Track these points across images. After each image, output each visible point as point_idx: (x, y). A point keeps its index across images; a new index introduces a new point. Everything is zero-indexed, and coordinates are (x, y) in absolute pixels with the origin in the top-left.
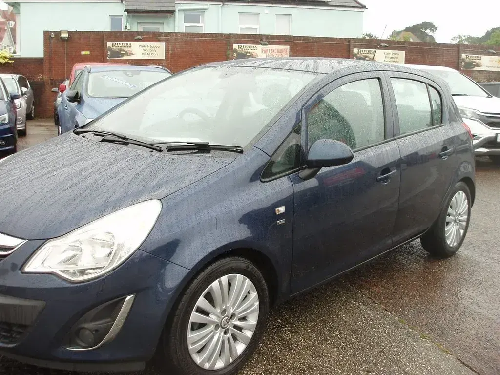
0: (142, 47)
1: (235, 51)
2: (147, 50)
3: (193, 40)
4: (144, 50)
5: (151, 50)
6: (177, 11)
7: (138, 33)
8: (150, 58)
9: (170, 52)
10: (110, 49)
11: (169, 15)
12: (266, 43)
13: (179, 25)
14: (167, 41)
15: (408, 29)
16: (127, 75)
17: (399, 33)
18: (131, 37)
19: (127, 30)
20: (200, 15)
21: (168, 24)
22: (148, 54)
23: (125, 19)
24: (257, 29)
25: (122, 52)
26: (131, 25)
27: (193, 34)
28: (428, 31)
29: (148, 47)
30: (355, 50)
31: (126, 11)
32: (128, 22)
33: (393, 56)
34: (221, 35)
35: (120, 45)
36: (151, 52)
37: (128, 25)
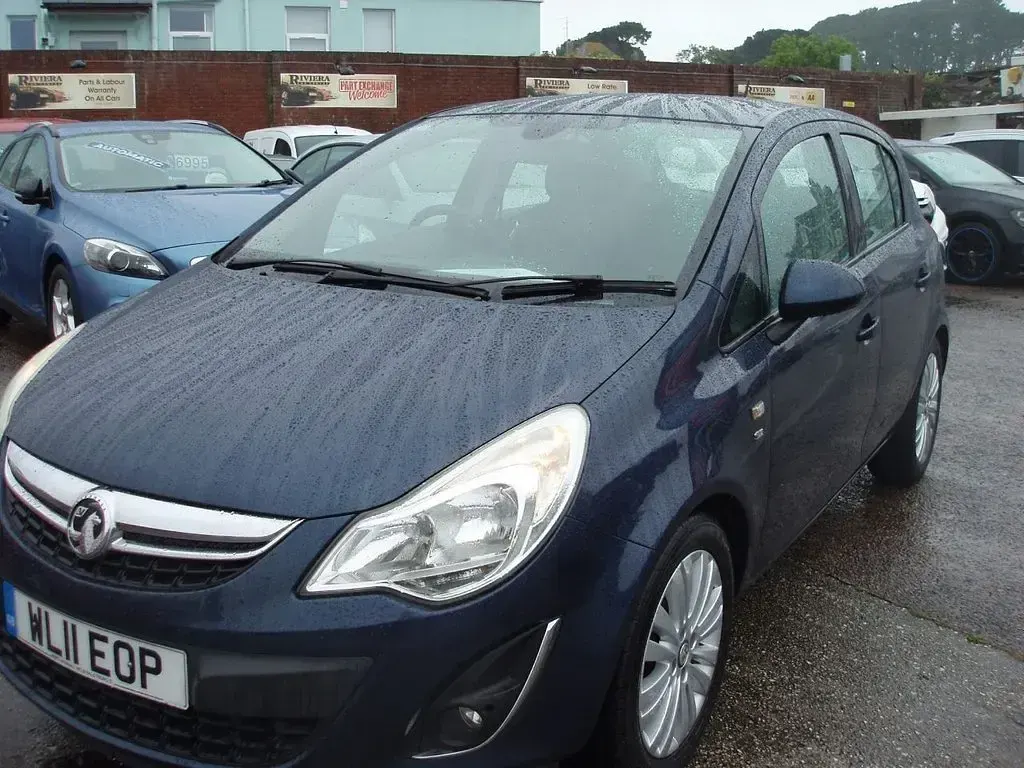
0: (86, 83)
1: (285, 87)
2: (97, 90)
3: (193, 66)
4: (90, 90)
5: (106, 90)
6: (155, 5)
7: (75, 54)
8: (103, 107)
9: (147, 92)
10: (14, 89)
11: (138, 13)
12: (350, 69)
13: (162, 35)
14: (138, 70)
15: (593, 37)
16: (145, 141)
17: (577, 44)
18: (60, 62)
19: (47, 48)
20: (202, 13)
21: (136, 34)
22: (98, 98)
23: (43, 25)
24: (325, 40)
25: (42, 96)
26: (57, 35)
27: (192, 54)
28: (632, 40)
29: (98, 82)
30: (530, 81)
31: (46, 5)
32: (48, 29)
33: (606, 91)
34: (255, 54)
35: (37, 80)
36: (105, 95)
37: (49, 37)
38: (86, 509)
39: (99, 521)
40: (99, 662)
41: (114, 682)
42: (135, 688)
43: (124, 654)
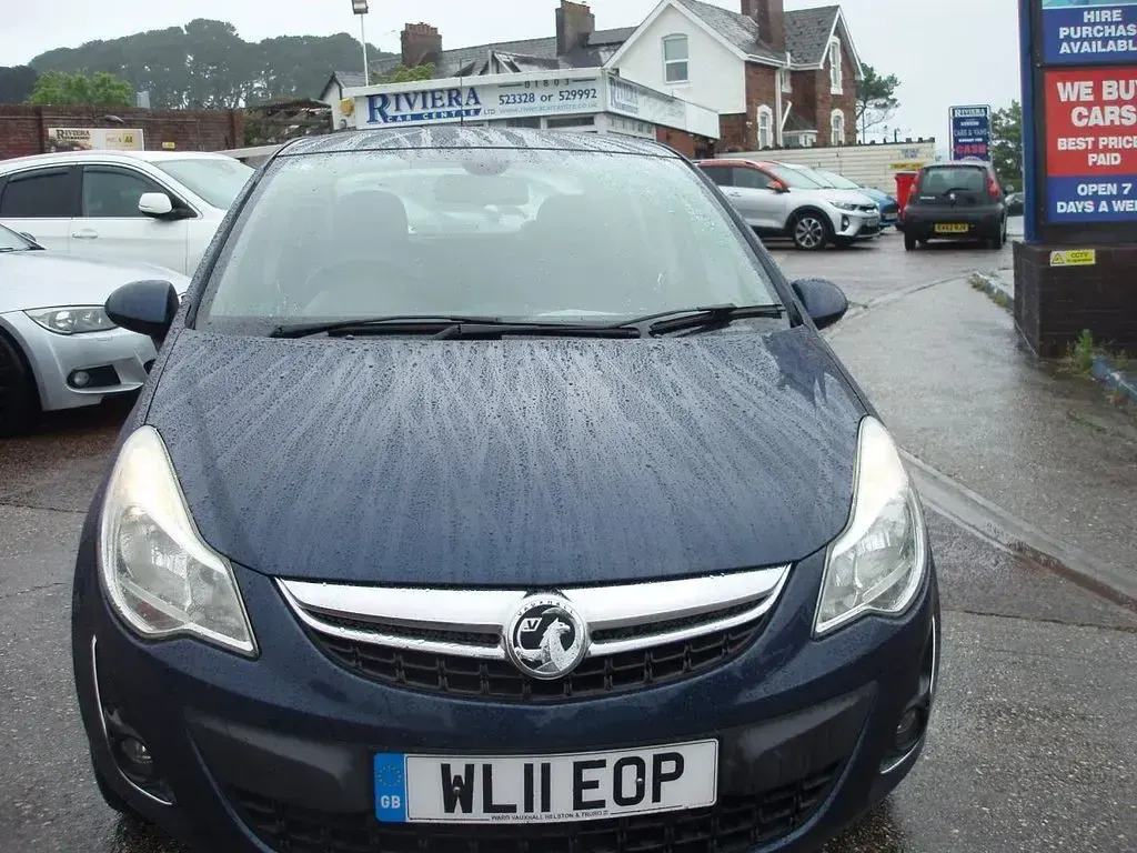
38: (540, 620)
39: (568, 627)
40: (588, 795)
41: (612, 810)
42: (646, 806)
43: (630, 772)
